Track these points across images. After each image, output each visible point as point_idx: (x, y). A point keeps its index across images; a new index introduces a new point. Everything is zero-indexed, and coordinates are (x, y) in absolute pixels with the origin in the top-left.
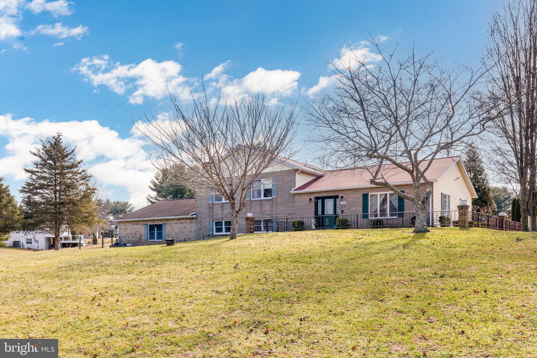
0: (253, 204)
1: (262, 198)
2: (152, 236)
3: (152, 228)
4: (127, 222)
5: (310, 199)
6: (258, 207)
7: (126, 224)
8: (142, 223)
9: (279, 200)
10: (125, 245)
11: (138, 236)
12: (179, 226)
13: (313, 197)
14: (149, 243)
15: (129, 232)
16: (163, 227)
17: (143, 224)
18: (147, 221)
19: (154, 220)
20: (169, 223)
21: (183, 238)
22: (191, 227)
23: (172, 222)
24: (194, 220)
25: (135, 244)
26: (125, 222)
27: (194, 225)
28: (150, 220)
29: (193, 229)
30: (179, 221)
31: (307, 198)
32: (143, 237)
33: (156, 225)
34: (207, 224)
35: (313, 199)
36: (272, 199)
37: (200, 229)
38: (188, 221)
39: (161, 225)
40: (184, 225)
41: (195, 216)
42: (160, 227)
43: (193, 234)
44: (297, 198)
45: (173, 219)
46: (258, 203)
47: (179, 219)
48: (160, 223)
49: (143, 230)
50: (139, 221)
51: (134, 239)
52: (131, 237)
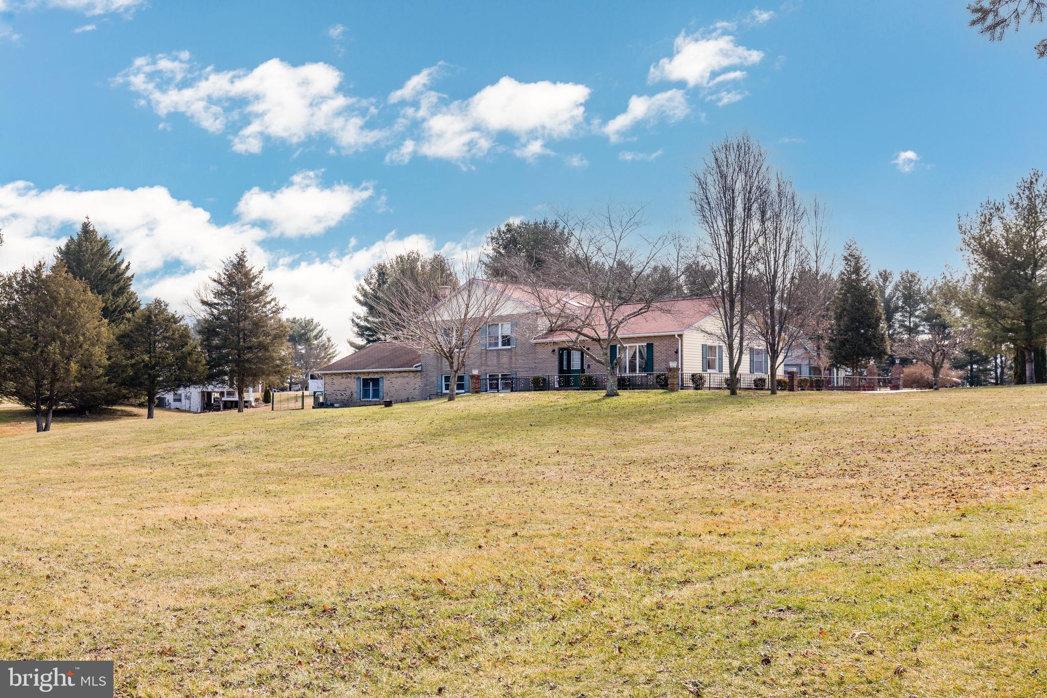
0: (489, 354)
1: (500, 347)
2: (366, 394)
3: (366, 382)
4: (335, 374)
5: (554, 351)
6: (495, 358)
7: (333, 377)
8: (353, 376)
9: (518, 350)
10: (332, 406)
11: (348, 393)
12: (400, 380)
13: (556, 348)
14: (363, 403)
15: (336, 387)
16: (381, 380)
17: (354, 378)
18: (360, 373)
19: (369, 373)
20: (388, 377)
21: (405, 397)
22: (415, 383)
23: (392, 375)
24: (419, 374)
25: (345, 404)
26: (332, 374)
27: (418, 380)
28: (364, 373)
29: (417, 386)
30: (401, 374)
31: (550, 348)
32: (355, 395)
33: (372, 380)
34: (435, 378)
35: (557, 350)
36: (511, 349)
37: (426, 385)
38: (412, 375)
39: (378, 379)
40: (406, 380)
41: (419, 369)
42: (376, 382)
43: (417, 392)
44: (539, 349)
45: (392, 372)
46: (495, 353)
47: (400, 372)
48: (376, 376)
49: (354, 386)
50: (350, 373)
51: (343, 398)
52: (339, 395)
